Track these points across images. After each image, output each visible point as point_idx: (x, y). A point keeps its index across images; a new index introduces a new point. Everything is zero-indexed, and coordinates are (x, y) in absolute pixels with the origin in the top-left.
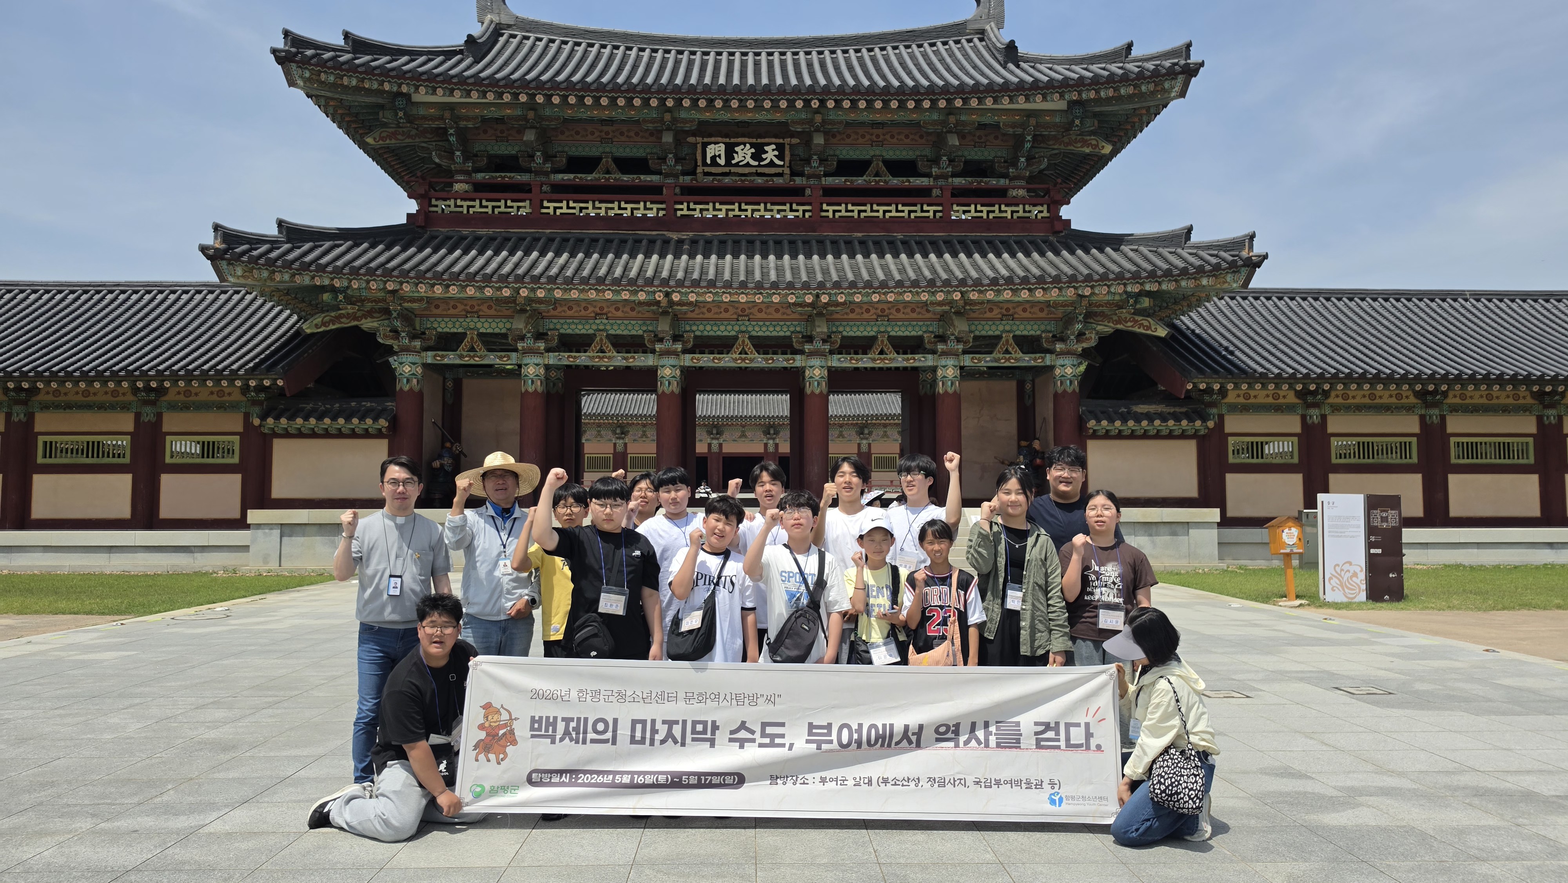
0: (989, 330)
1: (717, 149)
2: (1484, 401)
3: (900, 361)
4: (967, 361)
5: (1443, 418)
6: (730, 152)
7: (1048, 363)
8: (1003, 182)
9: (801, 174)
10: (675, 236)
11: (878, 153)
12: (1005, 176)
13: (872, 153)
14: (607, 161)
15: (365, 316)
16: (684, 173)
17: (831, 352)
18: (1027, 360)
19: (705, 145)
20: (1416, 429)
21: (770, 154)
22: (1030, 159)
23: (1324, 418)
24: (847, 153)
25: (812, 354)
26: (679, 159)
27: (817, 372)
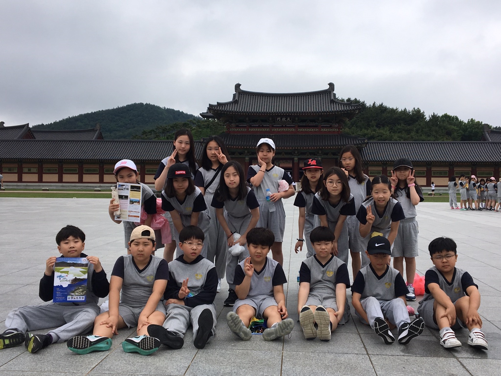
1: (279, 118)
2: (416, 164)
4: (323, 157)
6: (281, 119)
9: (294, 122)
10: (271, 135)
12: (331, 122)
13: (307, 118)
14: (259, 120)
16: (273, 122)
17: (299, 155)
19: (277, 118)
21: (289, 119)
24: (303, 118)
25: (295, 155)
26: (272, 120)
27: (296, 159)
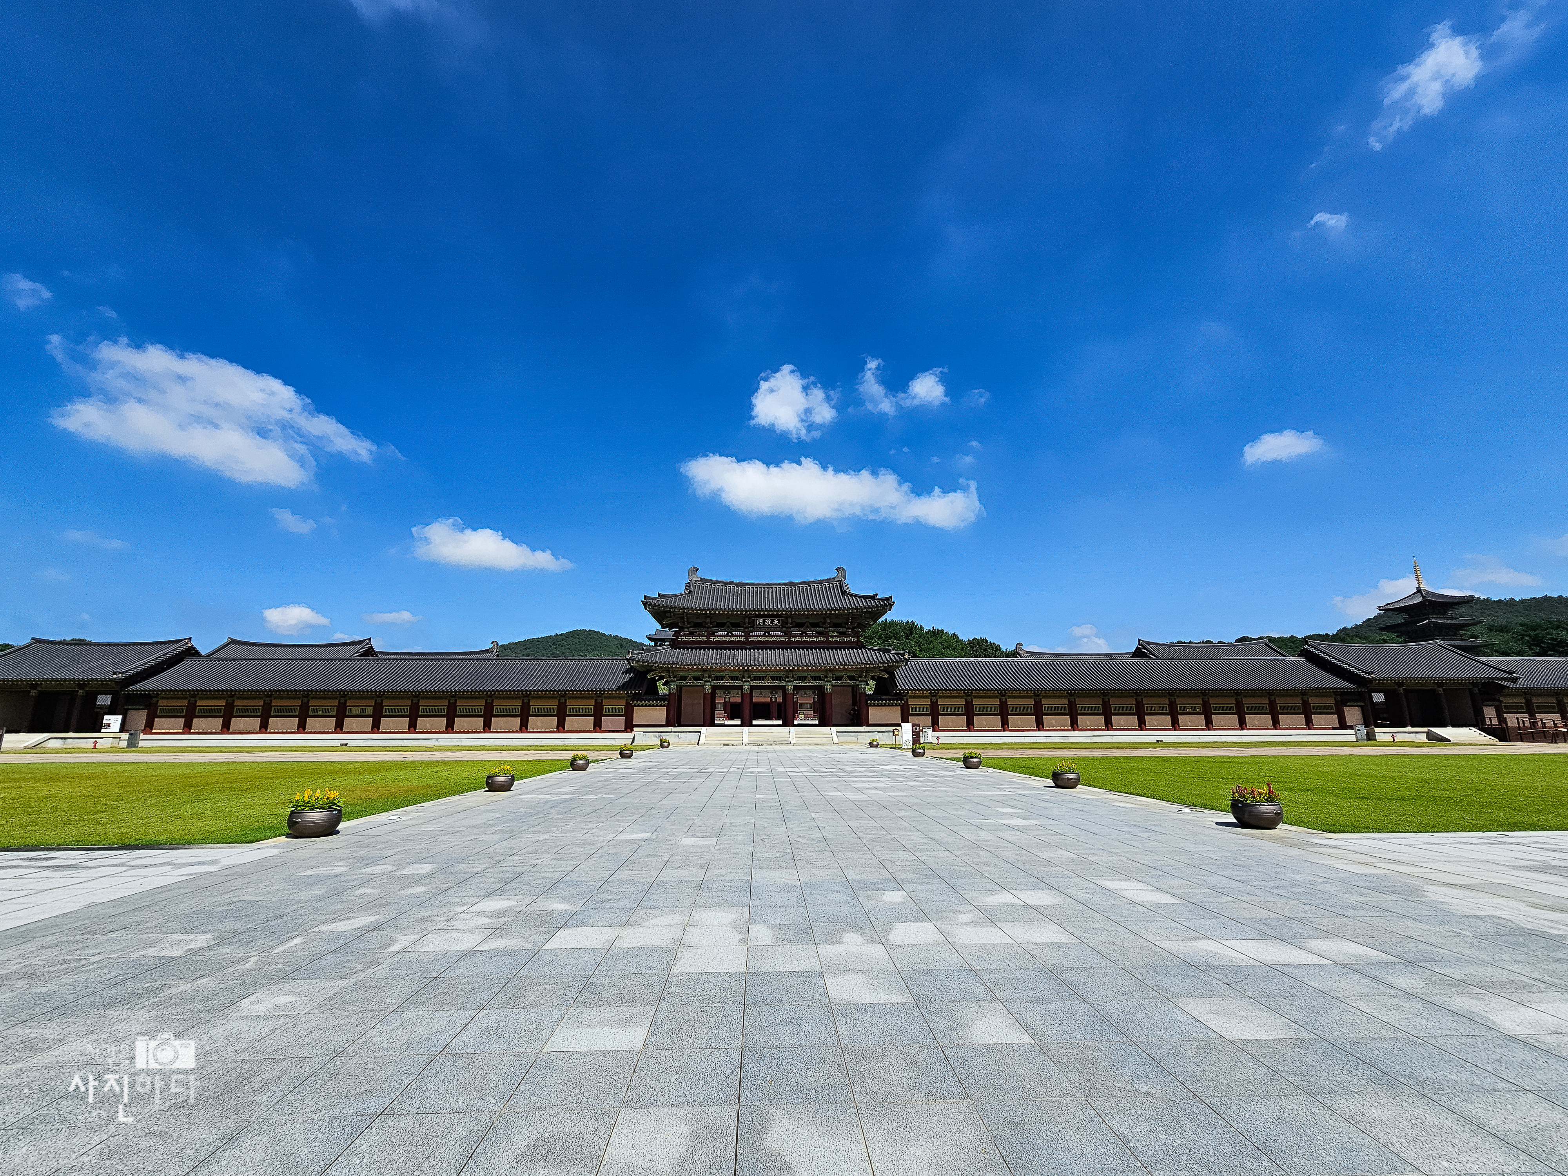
0: (839, 674)
2: (984, 695)
3: (814, 683)
4: (834, 683)
5: (972, 700)
6: (764, 622)
7: (857, 684)
8: (844, 629)
9: (785, 627)
10: (748, 647)
11: (808, 621)
13: (806, 621)
14: (728, 624)
15: (662, 672)
16: (751, 627)
17: (794, 680)
18: (851, 683)
19: (757, 620)
22: (851, 623)
24: (798, 621)
25: (788, 681)
26: (749, 623)
27: (790, 687)
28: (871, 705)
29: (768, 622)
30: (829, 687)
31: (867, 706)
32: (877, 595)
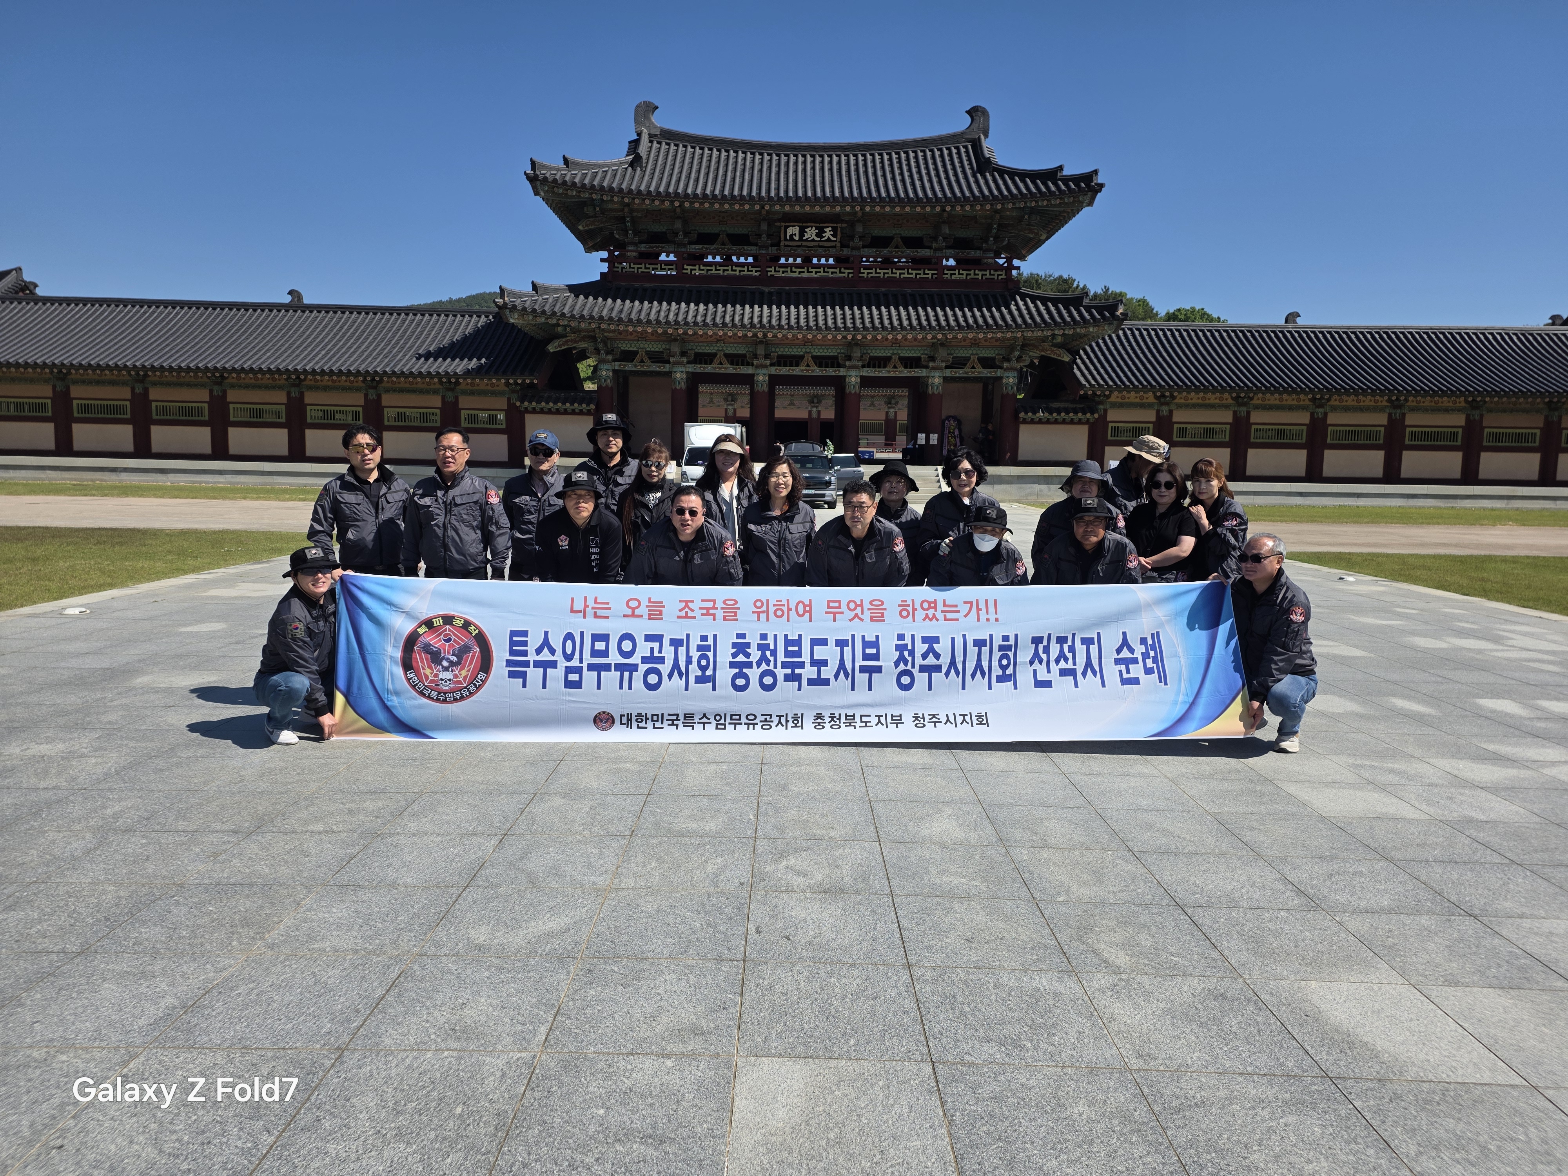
0: (962, 353)
1: (793, 230)
2: (1277, 402)
3: (905, 373)
4: (948, 373)
5: (1248, 413)
6: (802, 232)
7: (999, 375)
8: (978, 253)
9: (847, 246)
10: (766, 289)
11: (898, 232)
12: (980, 249)
13: (894, 232)
14: (723, 237)
15: (580, 341)
16: (772, 245)
17: (863, 366)
18: (986, 373)
19: (786, 228)
20: (1230, 420)
21: (828, 233)
22: (996, 238)
23: (1171, 412)
24: (878, 232)
25: (850, 368)
26: (769, 236)
27: (853, 379)
28: (1025, 422)
29: (811, 233)
30: (936, 380)
31: (1017, 422)
32: (1061, 168)
